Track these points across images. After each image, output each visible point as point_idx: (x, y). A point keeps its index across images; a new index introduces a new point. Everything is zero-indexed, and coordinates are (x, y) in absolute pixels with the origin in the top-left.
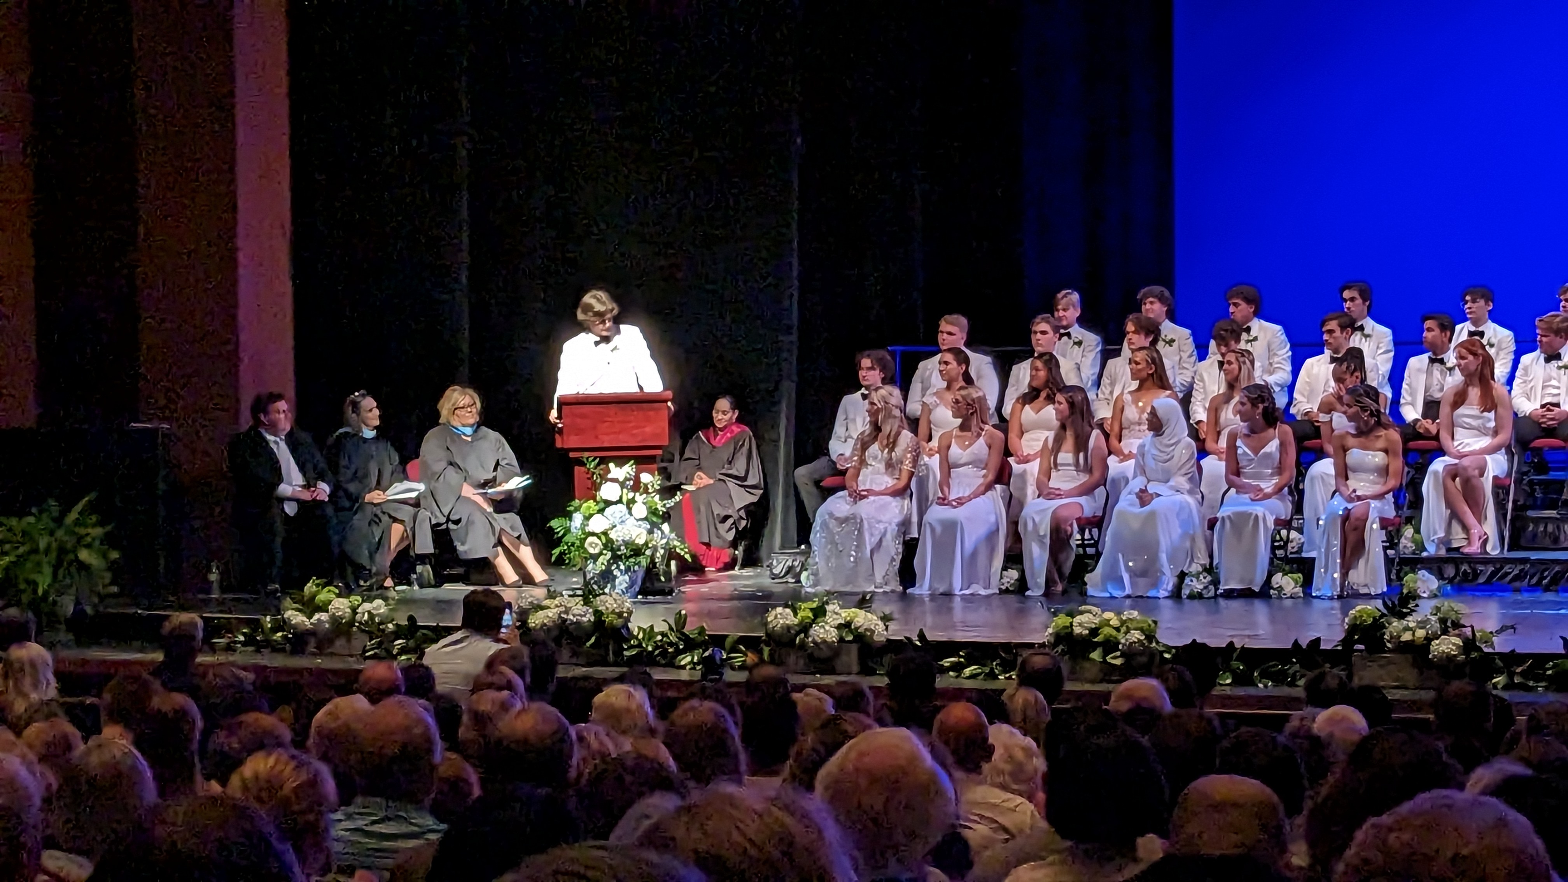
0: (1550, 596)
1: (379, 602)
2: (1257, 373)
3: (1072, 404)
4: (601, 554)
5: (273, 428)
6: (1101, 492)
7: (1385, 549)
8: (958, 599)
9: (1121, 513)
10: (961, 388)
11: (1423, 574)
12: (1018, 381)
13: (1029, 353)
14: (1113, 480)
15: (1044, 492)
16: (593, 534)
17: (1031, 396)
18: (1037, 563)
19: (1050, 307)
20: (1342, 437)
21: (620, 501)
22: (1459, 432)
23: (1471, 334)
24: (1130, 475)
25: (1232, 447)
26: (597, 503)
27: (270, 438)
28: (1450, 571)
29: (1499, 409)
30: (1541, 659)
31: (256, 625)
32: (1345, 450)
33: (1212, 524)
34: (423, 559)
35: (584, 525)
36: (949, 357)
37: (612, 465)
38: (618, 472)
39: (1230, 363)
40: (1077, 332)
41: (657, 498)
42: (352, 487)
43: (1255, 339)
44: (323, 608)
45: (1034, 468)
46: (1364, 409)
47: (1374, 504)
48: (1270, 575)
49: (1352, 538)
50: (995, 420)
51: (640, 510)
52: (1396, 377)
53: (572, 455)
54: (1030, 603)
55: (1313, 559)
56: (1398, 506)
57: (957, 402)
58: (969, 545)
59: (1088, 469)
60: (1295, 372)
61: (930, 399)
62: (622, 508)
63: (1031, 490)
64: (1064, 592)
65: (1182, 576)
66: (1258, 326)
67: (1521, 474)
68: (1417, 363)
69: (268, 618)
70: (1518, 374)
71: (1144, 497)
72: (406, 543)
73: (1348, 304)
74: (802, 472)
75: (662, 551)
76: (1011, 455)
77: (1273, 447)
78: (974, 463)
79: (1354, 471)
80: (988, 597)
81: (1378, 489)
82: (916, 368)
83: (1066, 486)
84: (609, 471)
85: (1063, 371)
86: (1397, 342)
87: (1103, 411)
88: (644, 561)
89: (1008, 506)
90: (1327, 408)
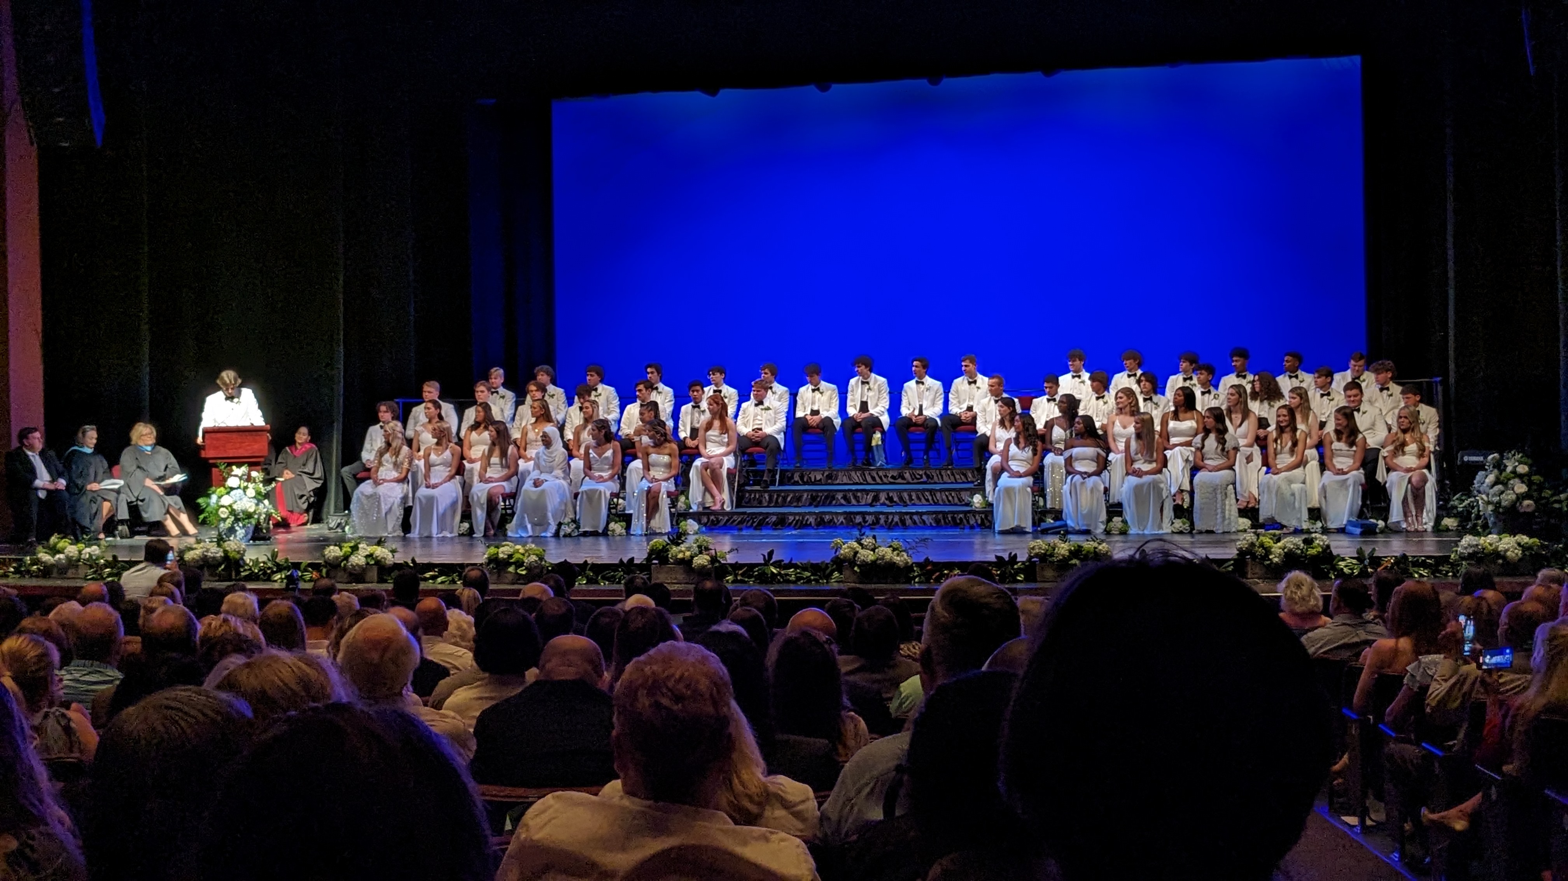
0: (758, 532)
1: (95, 547)
2: (601, 413)
3: (498, 432)
4: (228, 518)
5: (31, 448)
6: (514, 479)
7: (670, 508)
8: (435, 540)
9: (526, 490)
10: (437, 422)
11: (690, 521)
12: (468, 419)
13: (474, 403)
14: (522, 473)
15: (483, 480)
16: (223, 506)
17: (475, 426)
18: (480, 518)
19: (486, 377)
20: (646, 448)
21: (239, 488)
22: (709, 444)
23: (715, 391)
24: (531, 468)
25: (587, 453)
26: (226, 488)
27: (29, 453)
28: (705, 520)
29: (730, 432)
30: (751, 566)
31: (20, 561)
32: (648, 455)
33: (576, 496)
34: (122, 522)
35: (218, 501)
36: (430, 405)
37: (234, 467)
38: (237, 471)
39: (587, 408)
40: (502, 391)
41: (261, 485)
42: (79, 482)
43: (600, 395)
44: (59, 552)
45: (477, 466)
46: (657, 433)
47: (664, 484)
48: (608, 524)
49: (652, 503)
50: (456, 440)
51: (251, 492)
52: (675, 415)
53: (211, 461)
54: (475, 542)
55: (631, 515)
56: (676, 485)
57: (435, 429)
58: (441, 510)
59: (508, 467)
60: (622, 413)
61: (418, 428)
62: (240, 491)
63: (476, 478)
64: (495, 535)
65: (560, 525)
66: (601, 387)
67: (742, 467)
68: (686, 408)
69: (28, 558)
70: (740, 413)
71: (537, 483)
72: (112, 513)
73: (649, 375)
74: (346, 470)
75: (264, 516)
76: (464, 459)
77: (609, 453)
78: (444, 464)
79: (653, 466)
80: (452, 538)
81: (666, 475)
82: (410, 411)
83: (496, 476)
84: (232, 471)
85: (493, 412)
86: (676, 396)
87: (516, 435)
88: (253, 522)
89: (463, 488)
90: (638, 432)
